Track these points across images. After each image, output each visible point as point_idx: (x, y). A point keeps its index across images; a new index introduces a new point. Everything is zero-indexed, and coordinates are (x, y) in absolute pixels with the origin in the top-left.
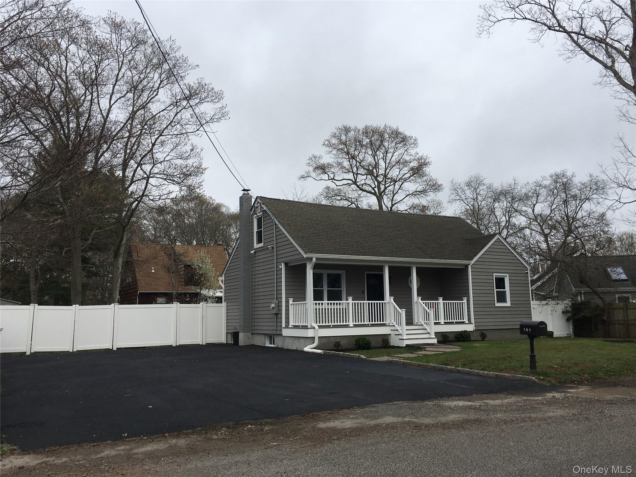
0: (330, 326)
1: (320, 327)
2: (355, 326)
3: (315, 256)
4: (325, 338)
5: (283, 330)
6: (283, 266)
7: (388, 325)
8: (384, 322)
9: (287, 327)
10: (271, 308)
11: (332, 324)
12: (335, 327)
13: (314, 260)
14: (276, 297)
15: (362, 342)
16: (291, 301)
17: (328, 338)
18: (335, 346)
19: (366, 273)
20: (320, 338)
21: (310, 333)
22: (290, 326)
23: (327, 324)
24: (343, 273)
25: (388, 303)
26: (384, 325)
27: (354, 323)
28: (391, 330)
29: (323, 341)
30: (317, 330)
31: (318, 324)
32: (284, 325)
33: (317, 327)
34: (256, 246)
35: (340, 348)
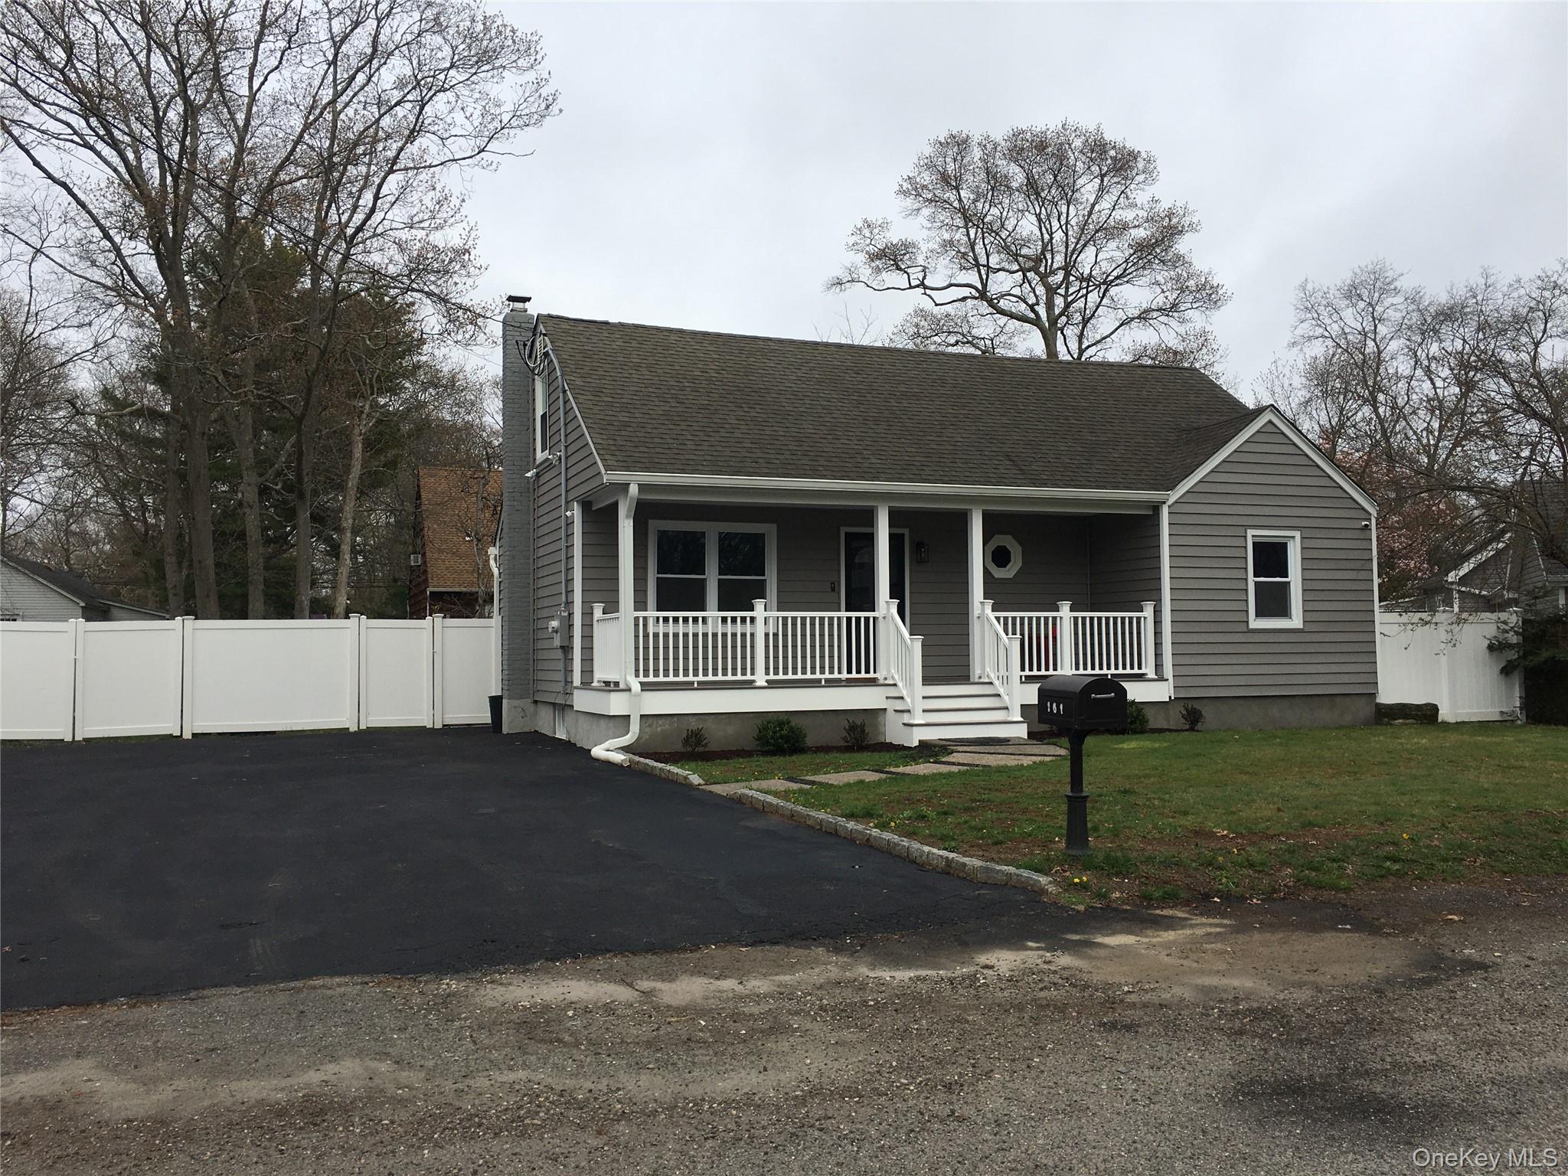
0: (692, 683)
1: (646, 687)
2: (772, 685)
3: (635, 481)
4: (668, 721)
5: (576, 692)
6: (576, 513)
7: (881, 682)
8: (872, 675)
9: (586, 684)
10: (550, 630)
11: (696, 679)
12: (704, 686)
13: (634, 489)
14: (564, 599)
15: (775, 732)
16: (598, 613)
17: (675, 719)
18: (686, 741)
19: (843, 530)
20: (644, 720)
21: (616, 704)
22: (595, 684)
23: (681, 678)
24: (769, 531)
25: (884, 618)
26: (873, 682)
27: (772, 677)
28: (887, 698)
29: (660, 727)
30: (636, 695)
31: (642, 679)
32: (577, 680)
33: (636, 687)
34: (540, 456)
35: (700, 749)
